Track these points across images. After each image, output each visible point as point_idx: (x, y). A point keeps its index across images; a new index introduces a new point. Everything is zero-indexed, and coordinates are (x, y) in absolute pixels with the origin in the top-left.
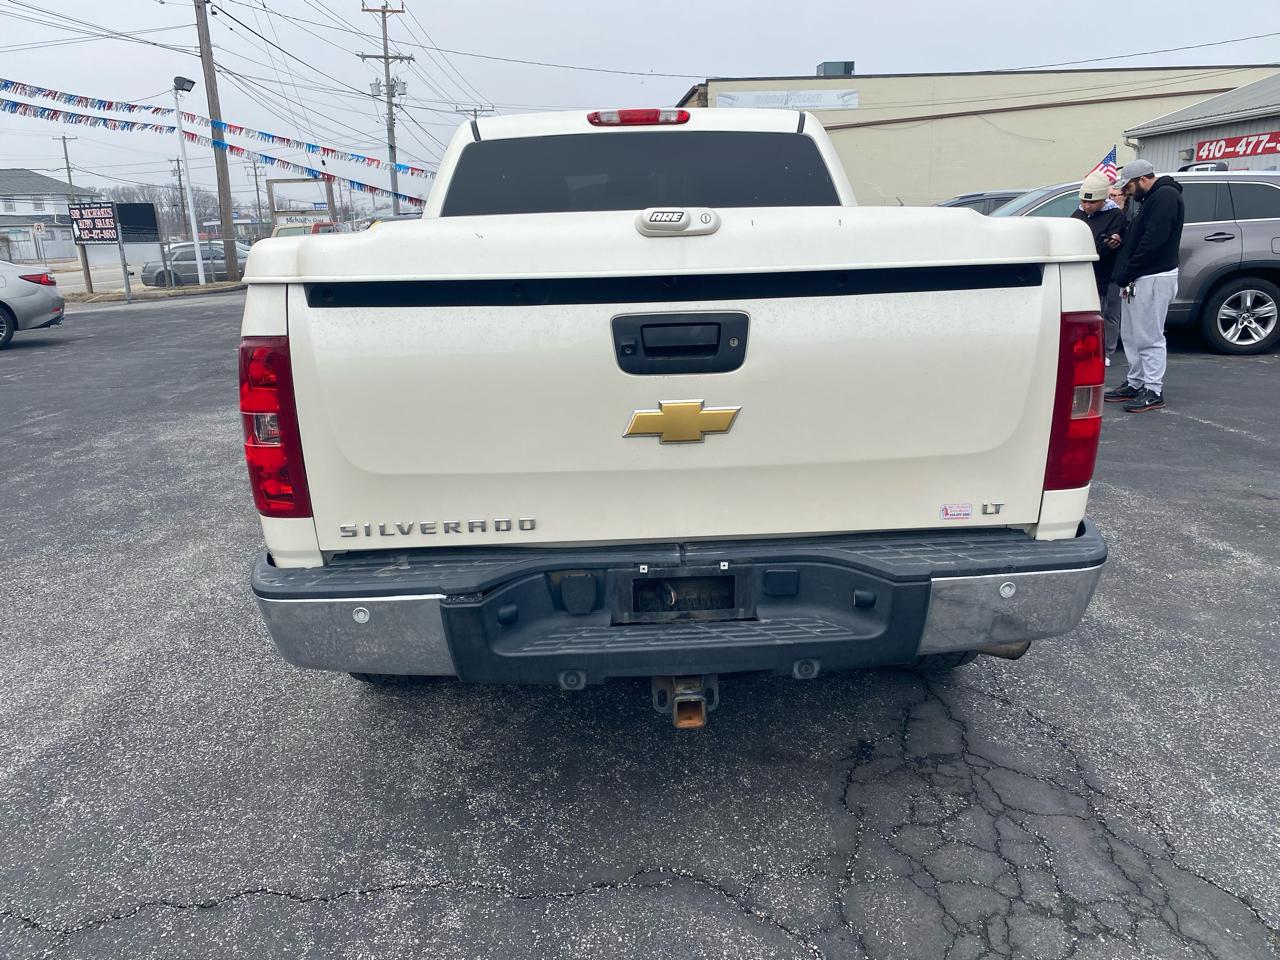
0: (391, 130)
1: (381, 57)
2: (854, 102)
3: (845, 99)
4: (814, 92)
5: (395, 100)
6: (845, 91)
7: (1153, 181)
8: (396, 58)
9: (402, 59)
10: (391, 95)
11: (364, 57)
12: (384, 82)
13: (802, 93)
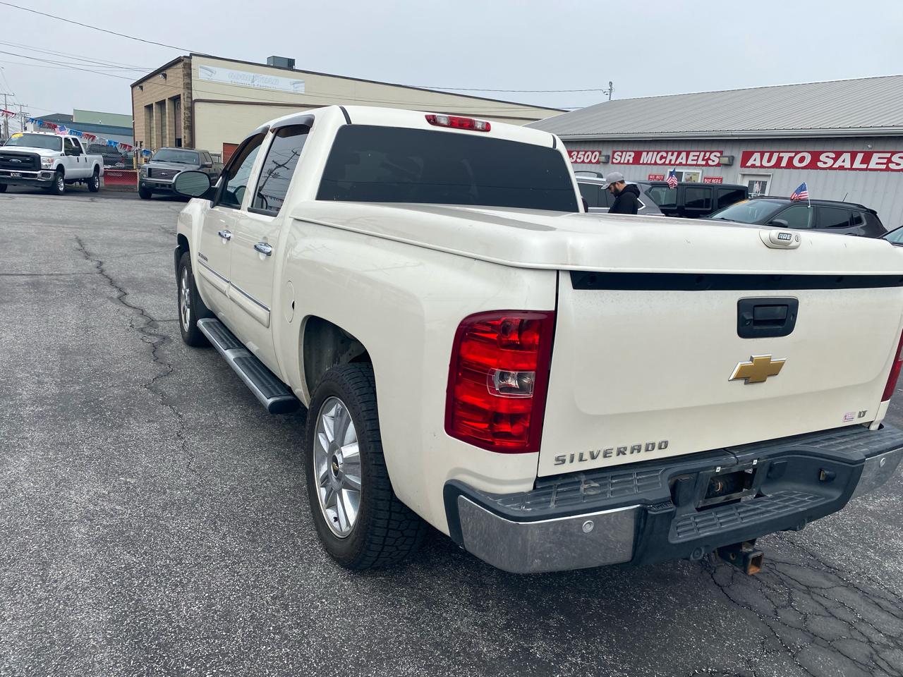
2: (301, 89)
3: (296, 85)
4: (273, 77)
6: (296, 80)
7: (624, 186)
13: (265, 76)
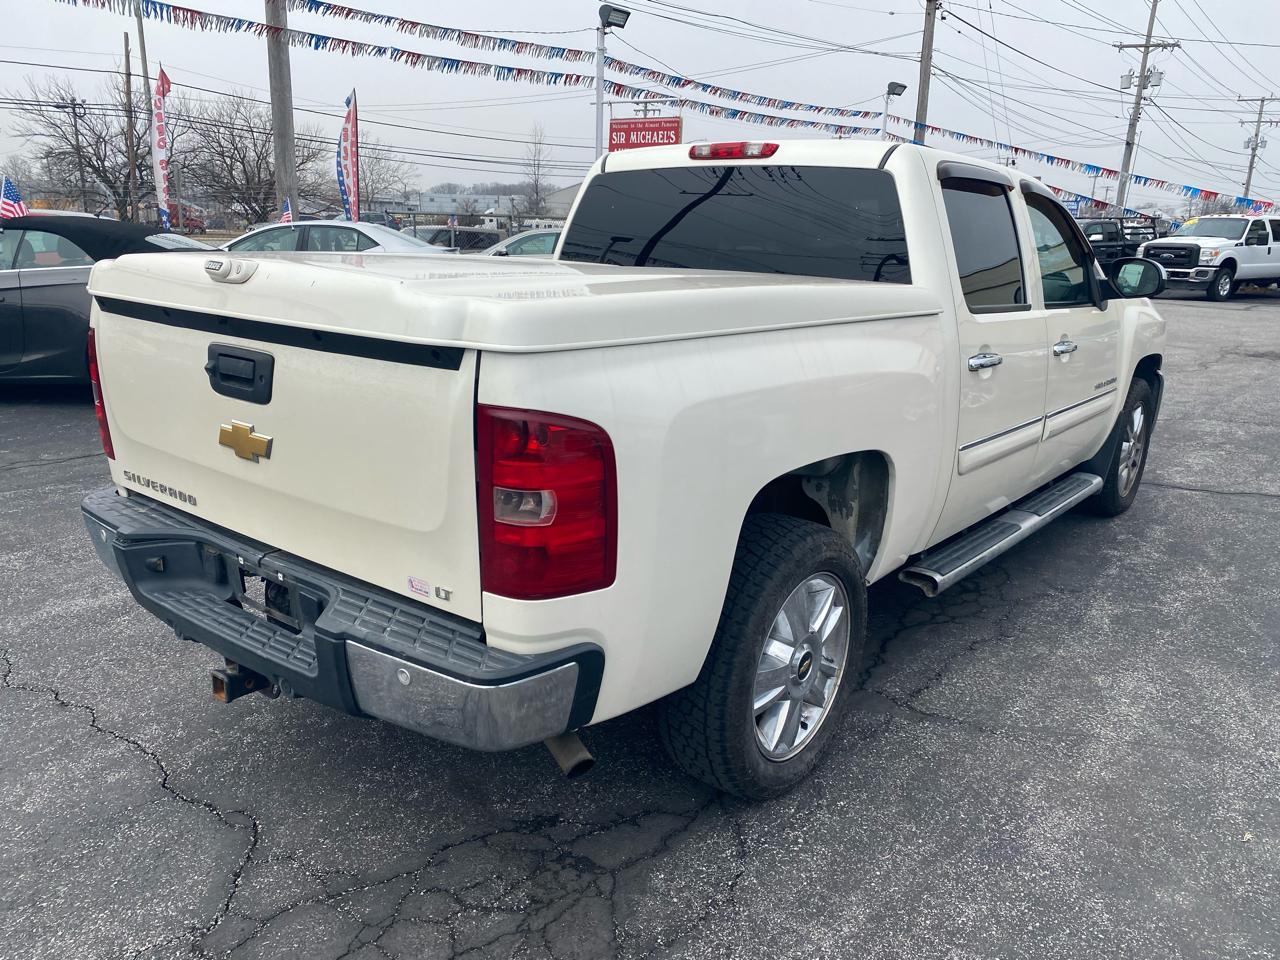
0: (1132, 126)
1: (1141, 46)
5: (1146, 93)
8: (1158, 45)
9: (1165, 46)
10: (1143, 86)
11: (1121, 47)
12: (1137, 74)
